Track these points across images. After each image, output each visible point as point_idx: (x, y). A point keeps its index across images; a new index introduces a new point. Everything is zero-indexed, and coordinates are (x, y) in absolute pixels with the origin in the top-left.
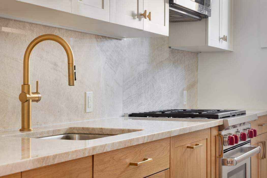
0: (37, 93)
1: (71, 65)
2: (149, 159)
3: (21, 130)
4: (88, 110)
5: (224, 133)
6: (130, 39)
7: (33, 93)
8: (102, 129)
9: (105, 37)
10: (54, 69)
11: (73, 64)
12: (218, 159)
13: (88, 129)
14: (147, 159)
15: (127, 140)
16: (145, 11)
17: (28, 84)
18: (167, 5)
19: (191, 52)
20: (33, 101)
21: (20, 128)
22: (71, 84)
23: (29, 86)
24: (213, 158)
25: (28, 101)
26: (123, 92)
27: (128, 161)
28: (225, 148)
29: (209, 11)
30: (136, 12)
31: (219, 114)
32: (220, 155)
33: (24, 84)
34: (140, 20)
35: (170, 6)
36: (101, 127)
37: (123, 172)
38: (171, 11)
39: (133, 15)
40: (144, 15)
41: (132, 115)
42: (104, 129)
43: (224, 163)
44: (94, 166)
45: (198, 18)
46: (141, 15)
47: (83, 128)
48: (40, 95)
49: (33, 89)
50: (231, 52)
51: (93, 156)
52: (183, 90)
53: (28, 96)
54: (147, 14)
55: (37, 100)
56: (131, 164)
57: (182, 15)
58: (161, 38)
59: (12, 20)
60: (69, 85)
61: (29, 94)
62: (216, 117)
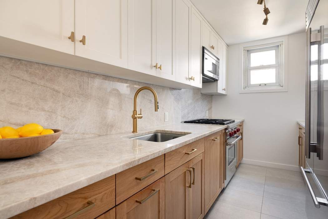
0: (141, 114)
1: (156, 101)
2: (195, 150)
3: (132, 132)
4: (166, 120)
5: (227, 131)
6: (185, 90)
7: (139, 115)
8: (171, 131)
9: (174, 89)
10: (150, 103)
11: (157, 101)
12: (224, 143)
13: (165, 131)
14: (194, 150)
15: (184, 142)
16: (192, 77)
17: (136, 110)
18: (201, 75)
19: (210, 95)
20: (138, 118)
21: (132, 131)
22: (156, 111)
23: (136, 111)
24: (223, 143)
25: (136, 118)
26: (182, 112)
27: (184, 152)
28: (228, 138)
29: (219, 78)
30: (188, 77)
31: (225, 123)
32: (226, 141)
33: (134, 110)
34: (189, 81)
35: (203, 75)
36: (171, 130)
37: (182, 158)
38: (203, 77)
39: (186, 79)
40: (191, 79)
41: (185, 122)
42: (173, 131)
43: (227, 145)
44: (166, 158)
45: (213, 80)
46: (190, 78)
47: (163, 131)
48: (142, 115)
49: (138, 112)
50: (226, 95)
51: (165, 154)
52: (206, 111)
53: (136, 116)
54: (193, 78)
55: (141, 118)
56: (186, 153)
57: (207, 79)
58: (198, 89)
59: (129, 80)
60: (155, 111)
61: (136, 115)
62: (224, 124)
